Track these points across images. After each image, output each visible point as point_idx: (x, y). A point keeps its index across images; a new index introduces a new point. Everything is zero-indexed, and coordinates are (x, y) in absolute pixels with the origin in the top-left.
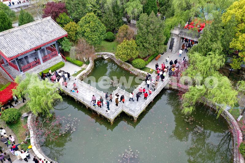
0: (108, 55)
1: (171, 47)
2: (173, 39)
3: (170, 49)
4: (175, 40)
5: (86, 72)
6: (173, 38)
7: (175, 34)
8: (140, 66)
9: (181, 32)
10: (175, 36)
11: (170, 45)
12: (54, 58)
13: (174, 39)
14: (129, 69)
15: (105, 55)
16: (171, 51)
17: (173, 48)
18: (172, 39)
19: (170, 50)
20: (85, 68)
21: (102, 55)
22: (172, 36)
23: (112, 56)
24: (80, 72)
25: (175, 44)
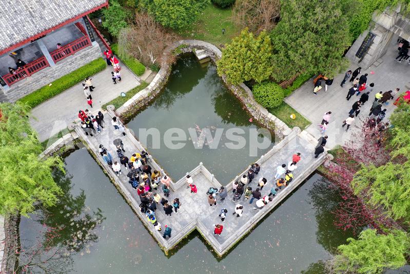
0: (207, 50)
1: (362, 54)
2: (371, 36)
3: (357, 55)
4: (377, 40)
5: (146, 96)
6: (374, 32)
7: (382, 26)
8: (268, 103)
9: (399, 23)
10: (380, 29)
11: (361, 48)
12: (82, 52)
13: (374, 36)
14: (245, 101)
15: (199, 48)
16: (359, 62)
17: (365, 57)
18: (370, 34)
19: (358, 59)
20: (148, 81)
21: (194, 47)
22: (373, 27)
23: (214, 54)
24: (135, 91)
25: (373, 48)
